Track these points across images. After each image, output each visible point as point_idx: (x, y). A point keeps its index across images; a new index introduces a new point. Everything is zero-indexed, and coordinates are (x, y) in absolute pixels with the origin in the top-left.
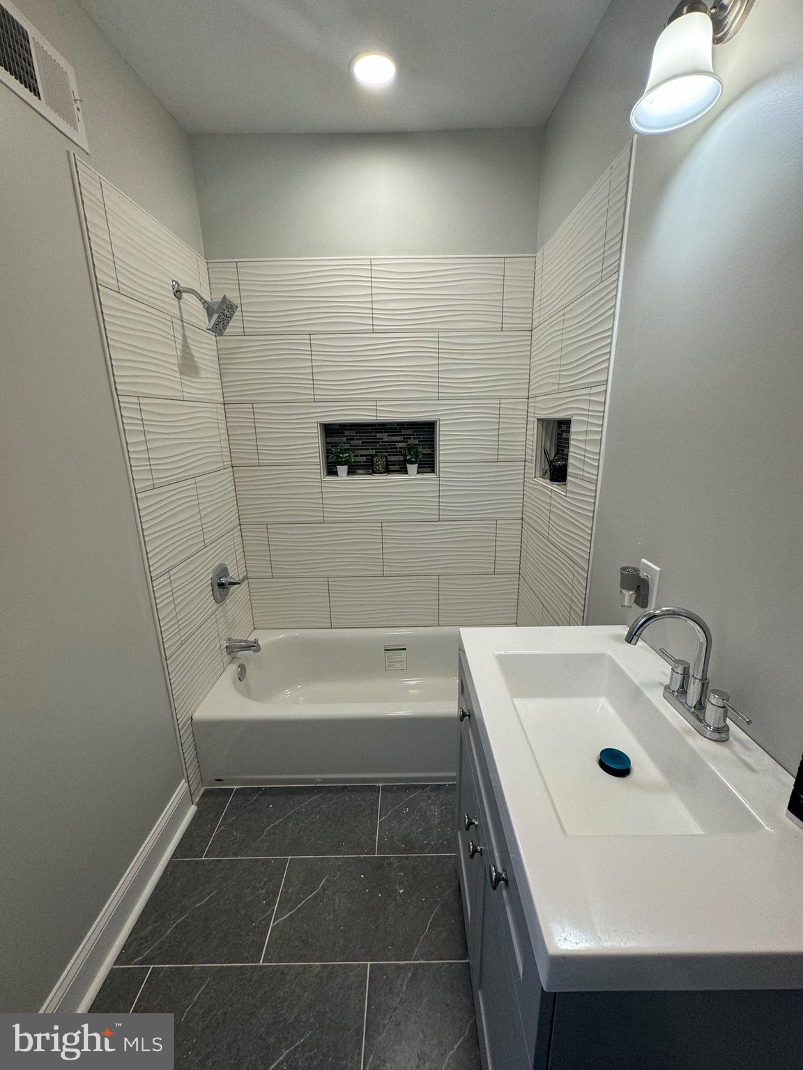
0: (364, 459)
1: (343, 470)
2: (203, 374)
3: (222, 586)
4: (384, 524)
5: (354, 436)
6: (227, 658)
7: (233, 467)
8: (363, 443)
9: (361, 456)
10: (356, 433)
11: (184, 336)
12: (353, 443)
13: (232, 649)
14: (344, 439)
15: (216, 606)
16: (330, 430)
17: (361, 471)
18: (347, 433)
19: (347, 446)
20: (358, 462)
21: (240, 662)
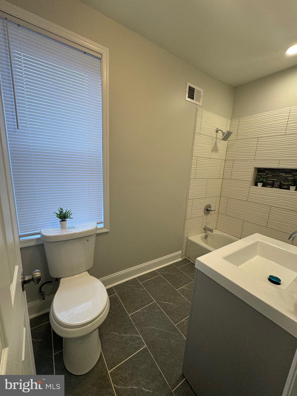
0: (271, 182)
1: (260, 185)
2: (219, 152)
3: (208, 210)
4: (271, 207)
5: (269, 173)
6: (203, 230)
7: (223, 179)
8: (272, 176)
9: (270, 181)
10: (270, 172)
11: (216, 142)
12: (268, 175)
13: (206, 229)
14: (265, 174)
15: (204, 215)
16: (259, 171)
17: (269, 186)
18: (266, 172)
19: (265, 176)
20: (269, 183)
21: (207, 234)
